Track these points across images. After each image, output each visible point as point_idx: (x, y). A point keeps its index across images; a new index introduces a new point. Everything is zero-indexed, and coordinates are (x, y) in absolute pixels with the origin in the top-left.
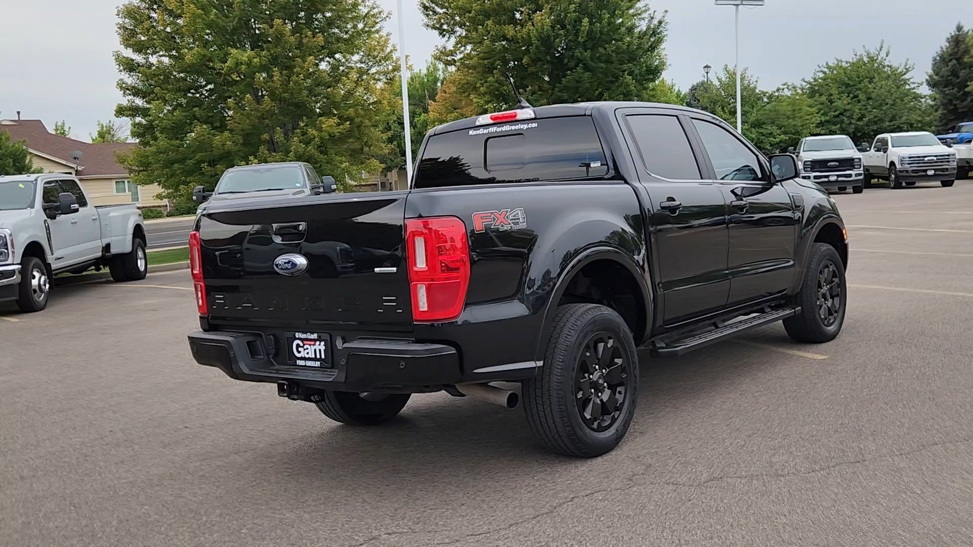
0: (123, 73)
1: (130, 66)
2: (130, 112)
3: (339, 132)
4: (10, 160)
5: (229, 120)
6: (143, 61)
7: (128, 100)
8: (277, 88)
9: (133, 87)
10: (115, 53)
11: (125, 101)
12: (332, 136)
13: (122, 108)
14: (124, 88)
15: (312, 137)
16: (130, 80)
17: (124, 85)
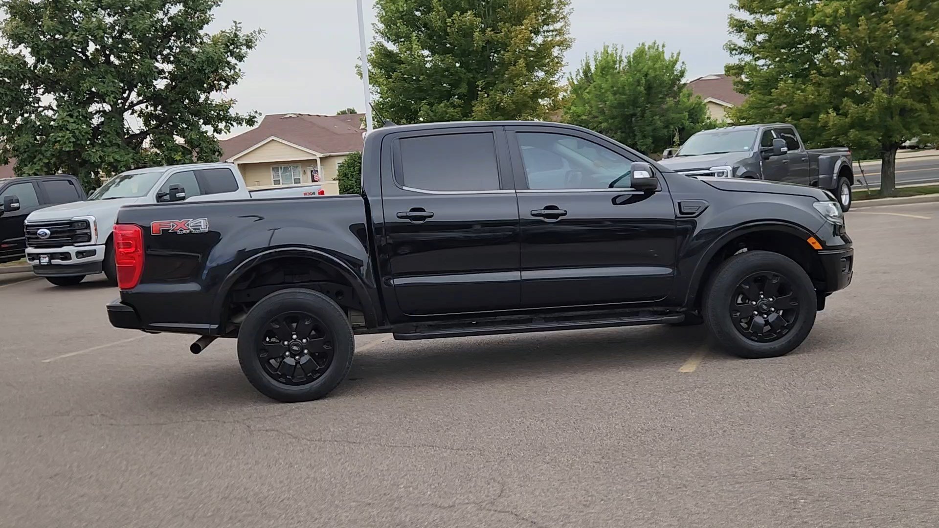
0: (732, 35)
1: (739, 26)
2: (736, 71)
3: (935, 79)
4: (686, 114)
5: (814, 74)
6: (753, 22)
7: (739, 59)
8: (863, 37)
9: (740, 48)
10: (729, 17)
11: (735, 60)
12: (926, 84)
13: (730, 67)
14: (732, 49)
15: (902, 85)
16: (740, 40)
17: (732, 46)
